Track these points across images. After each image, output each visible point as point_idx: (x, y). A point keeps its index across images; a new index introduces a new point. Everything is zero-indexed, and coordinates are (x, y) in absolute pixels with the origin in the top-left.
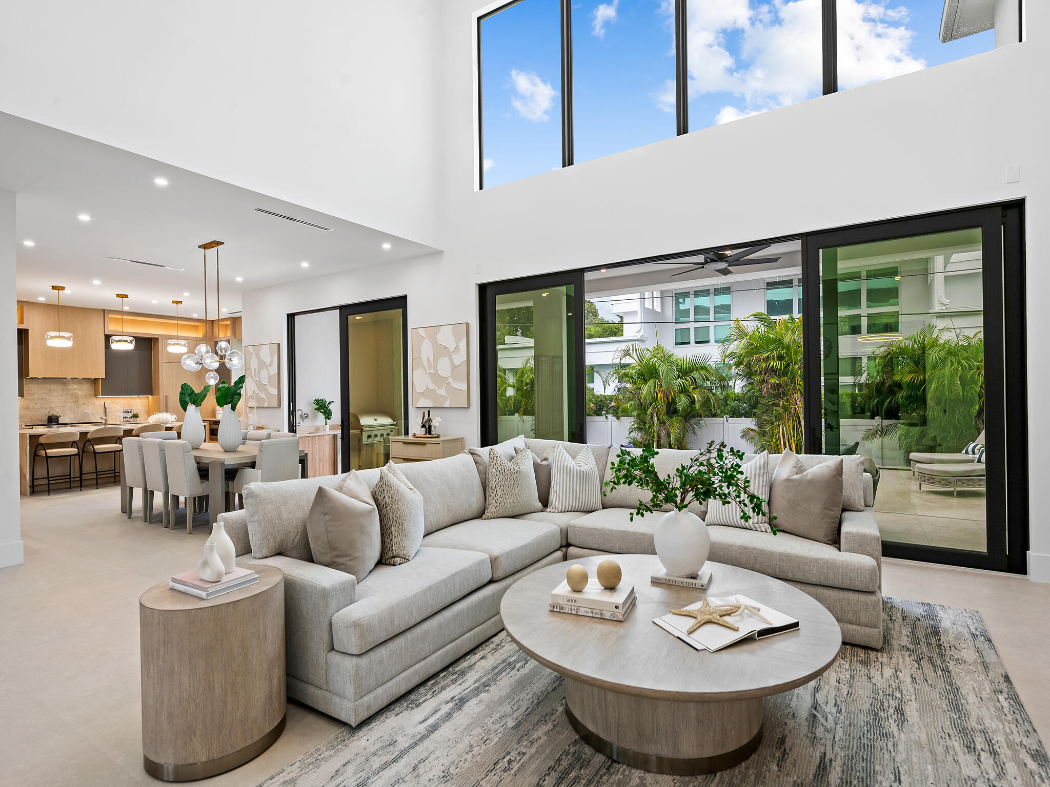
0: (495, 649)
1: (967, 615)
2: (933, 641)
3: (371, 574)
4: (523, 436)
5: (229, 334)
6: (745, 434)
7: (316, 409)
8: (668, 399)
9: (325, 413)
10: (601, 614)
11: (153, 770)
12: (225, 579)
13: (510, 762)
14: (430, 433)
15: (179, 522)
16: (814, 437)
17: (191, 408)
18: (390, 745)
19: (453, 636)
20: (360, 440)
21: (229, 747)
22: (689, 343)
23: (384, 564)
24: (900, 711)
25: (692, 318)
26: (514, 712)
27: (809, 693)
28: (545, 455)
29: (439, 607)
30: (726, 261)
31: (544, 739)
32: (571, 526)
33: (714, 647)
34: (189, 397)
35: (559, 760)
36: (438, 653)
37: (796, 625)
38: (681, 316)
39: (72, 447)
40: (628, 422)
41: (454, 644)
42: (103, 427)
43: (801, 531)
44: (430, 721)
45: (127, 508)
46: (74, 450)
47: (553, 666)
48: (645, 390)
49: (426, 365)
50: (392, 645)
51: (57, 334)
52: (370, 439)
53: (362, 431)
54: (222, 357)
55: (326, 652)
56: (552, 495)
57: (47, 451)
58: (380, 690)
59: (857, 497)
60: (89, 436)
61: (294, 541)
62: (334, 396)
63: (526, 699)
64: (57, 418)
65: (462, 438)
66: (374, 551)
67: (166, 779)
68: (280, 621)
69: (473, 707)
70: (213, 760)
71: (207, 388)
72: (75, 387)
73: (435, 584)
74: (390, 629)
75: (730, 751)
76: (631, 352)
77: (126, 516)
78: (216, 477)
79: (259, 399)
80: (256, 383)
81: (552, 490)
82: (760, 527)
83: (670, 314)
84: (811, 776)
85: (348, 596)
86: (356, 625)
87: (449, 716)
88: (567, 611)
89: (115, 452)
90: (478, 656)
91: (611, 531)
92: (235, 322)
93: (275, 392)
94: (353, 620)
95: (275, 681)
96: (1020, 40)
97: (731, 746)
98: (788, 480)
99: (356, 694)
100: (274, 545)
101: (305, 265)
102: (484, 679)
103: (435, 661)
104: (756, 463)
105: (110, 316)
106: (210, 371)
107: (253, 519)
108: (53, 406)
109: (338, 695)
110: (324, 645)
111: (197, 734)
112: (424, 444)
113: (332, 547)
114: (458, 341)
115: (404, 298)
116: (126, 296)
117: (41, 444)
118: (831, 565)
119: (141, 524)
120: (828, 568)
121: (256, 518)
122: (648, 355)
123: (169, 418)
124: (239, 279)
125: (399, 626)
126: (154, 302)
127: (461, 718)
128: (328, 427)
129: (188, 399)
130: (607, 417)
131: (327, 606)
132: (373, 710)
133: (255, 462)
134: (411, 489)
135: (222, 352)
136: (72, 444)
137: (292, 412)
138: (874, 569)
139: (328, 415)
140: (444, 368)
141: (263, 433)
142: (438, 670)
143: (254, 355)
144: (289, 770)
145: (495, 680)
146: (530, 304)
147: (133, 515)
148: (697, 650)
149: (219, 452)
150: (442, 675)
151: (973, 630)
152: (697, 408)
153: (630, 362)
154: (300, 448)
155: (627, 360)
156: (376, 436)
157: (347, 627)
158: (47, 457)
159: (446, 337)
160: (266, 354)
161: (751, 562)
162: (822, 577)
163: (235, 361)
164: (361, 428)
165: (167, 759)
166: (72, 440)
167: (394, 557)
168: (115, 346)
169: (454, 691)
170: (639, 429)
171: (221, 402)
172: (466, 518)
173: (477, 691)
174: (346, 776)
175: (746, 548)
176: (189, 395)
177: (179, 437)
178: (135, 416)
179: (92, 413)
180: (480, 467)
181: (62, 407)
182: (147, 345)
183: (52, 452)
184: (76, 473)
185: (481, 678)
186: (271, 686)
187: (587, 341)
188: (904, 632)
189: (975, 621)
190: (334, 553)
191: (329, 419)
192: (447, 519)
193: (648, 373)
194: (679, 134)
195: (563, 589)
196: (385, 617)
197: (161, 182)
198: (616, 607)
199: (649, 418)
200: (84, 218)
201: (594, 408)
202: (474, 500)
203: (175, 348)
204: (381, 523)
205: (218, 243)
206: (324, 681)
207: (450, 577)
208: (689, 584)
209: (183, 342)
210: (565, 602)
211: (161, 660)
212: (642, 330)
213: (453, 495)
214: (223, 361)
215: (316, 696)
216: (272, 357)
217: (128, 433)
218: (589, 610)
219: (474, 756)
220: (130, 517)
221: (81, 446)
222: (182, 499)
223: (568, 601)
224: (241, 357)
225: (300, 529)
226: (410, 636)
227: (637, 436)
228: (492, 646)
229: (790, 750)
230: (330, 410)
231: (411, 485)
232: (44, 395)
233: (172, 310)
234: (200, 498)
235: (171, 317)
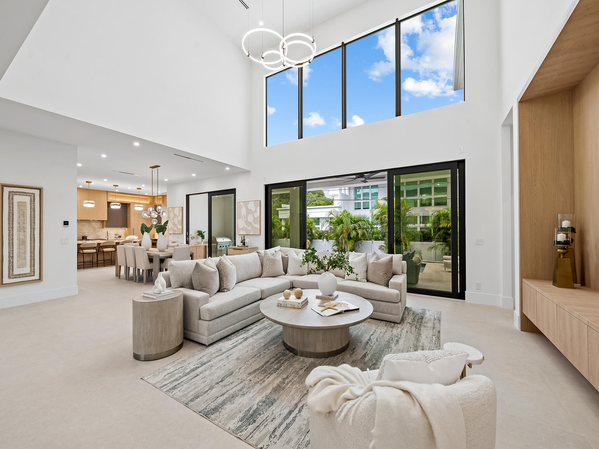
0: (261, 323)
1: (436, 313)
2: (420, 321)
3: (215, 294)
4: (280, 246)
5: (161, 202)
6: (381, 248)
7: (198, 235)
8: (348, 233)
9: (201, 236)
10: (294, 306)
11: (137, 357)
12: (162, 293)
13: (260, 355)
14: (244, 245)
15: (141, 280)
16: (391, 248)
17: (145, 233)
18: (219, 351)
19: (245, 317)
20: (216, 248)
21: (163, 350)
22: (360, 209)
23: (220, 292)
24: (398, 341)
25: (362, 198)
26: (264, 342)
27: (369, 336)
28: (287, 254)
29: (240, 306)
30: (364, 178)
31: (273, 349)
32: (294, 280)
33: (327, 315)
34: (145, 229)
35: (277, 354)
36: (239, 323)
37: (358, 309)
38: (357, 197)
39: (94, 249)
40: (332, 242)
41: (245, 320)
42: (107, 241)
43: (376, 282)
44: (234, 344)
45: (118, 275)
46: (95, 251)
47: (273, 320)
48: (339, 228)
49: (243, 217)
50: (221, 318)
51: (88, 201)
52: (221, 248)
53: (217, 244)
54: (159, 213)
55: (198, 320)
56: (288, 269)
57: (83, 251)
58: (217, 333)
59: (399, 269)
60: (101, 245)
61: (187, 282)
62: (205, 229)
63: (269, 338)
64: (86, 237)
65: (258, 247)
66: (217, 286)
67: (141, 360)
68: (181, 308)
69: (250, 340)
70: (158, 354)
71: (152, 225)
72: (94, 224)
73: (239, 298)
74: (221, 312)
75: (334, 350)
76: (333, 212)
77: (118, 278)
78: (156, 262)
79: (174, 230)
80: (173, 224)
81: (288, 267)
82: (363, 280)
83: (352, 196)
84: (360, 358)
85: (206, 301)
86: (209, 310)
87: (241, 343)
88: (283, 305)
89: (112, 252)
90: (255, 325)
91: (308, 282)
92: (164, 197)
93: (181, 227)
94: (207, 308)
95: (180, 329)
96: (464, 101)
97: (334, 349)
98: (373, 263)
99: (208, 334)
100: (179, 284)
101: (194, 175)
102: (256, 332)
103: (238, 326)
104: (362, 257)
105: (110, 194)
106: (154, 218)
107: (172, 274)
108: (84, 232)
109: (201, 334)
110: (197, 318)
111: (152, 344)
112: (242, 249)
113: (201, 284)
114: (256, 208)
115: (235, 189)
116: (118, 186)
117: (80, 248)
118: (383, 293)
119: (125, 281)
120: (382, 294)
121: (173, 274)
122: (340, 214)
123: (135, 238)
124: (166, 180)
125: (224, 312)
126: (129, 188)
127: (245, 343)
128: (203, 242)
129: (144, 230)
130: (323, 240)
131: (199, 304)
132: (214, 341)
133: (172, 256)
134: (231, 265)
135: (159, 211)
136: (94, 248)
137: (188, 236)
138: (398, 294)
139: (203, 237)
140: (250, 219)
141: (176, 244)
142: (239, 329)
143: (172, 212)
144: (184, 357)
145: (260, 332)
146: (288, 192)
147: (121, 277)
148: (322, 316)
149: (158, 252)
150: (240, 331)
151: (436, 317)
152: (359, 237)
153: (332, 216)
154: (191, 251)
155: (331, 216)
156: (223, 246)
157: (205, 311)
158: (83, 253)
159: (251, 206)
160: (177, 211)
161: (357, 292)
162: (380, 298)
163: (164, 214)
164: (217, 243)
165: (142, 353)
166: (94, 246)
167: (224, 289)
168: (112, 207)
169: (244, 336)
170: (337, 245)
171: (158, 232)
172: (254, 277)
173: (252, 336)
174: (203, 359)
175: (355, 288)
176: (145, 228)
177: (140, 245)
178: (120, 237)
179: (101, 235)
180: (261, 258)
181: (88, 232)
182: (125, 206)
183: (85, 251)
184: (95, 260)
185: (255, 332)
186: (178, 330)
187: (307, 207)
188: (411, 318)
189: (438, 315)
190: (201, 286)
191: (203, 239)
192: (246, 277)
193: (340, 222)
194: (343, 128)
195: (282, 298)
196: (219, 308)
197: (137, 144)
198: (299, 304)
199: (340, 241)
200: (104, 156)
201: (318, 236)
202: (258, 270)
203: (139, 208)
204: (219, 277)
205: (157, 166)
206: (197, 330)
207: (244, 296)
208: (329, 298)
209: (141, 205)
210: (282, 302)
211: (140, 319)
212: (340, 203)
213: (249, 268)
214: (159, 215)
215: (194, 336)
216: (179, 213)
217: (118, 244)
218: (290, 305)
219: (248, 354)
220: (119, 278)
221: (97, 249)
222: (141, 271)
223: (283, 302)
224: (167, 213)
225: (189, 278)
226: (228, 315)
227: (336, 248)
228: (261, 322)
229: (356, 351)
230: (204, 235)
231: (231, 263)
232: (81, 227)
233: (137, 192)
234: (149, 270)
235: (136, 194)
